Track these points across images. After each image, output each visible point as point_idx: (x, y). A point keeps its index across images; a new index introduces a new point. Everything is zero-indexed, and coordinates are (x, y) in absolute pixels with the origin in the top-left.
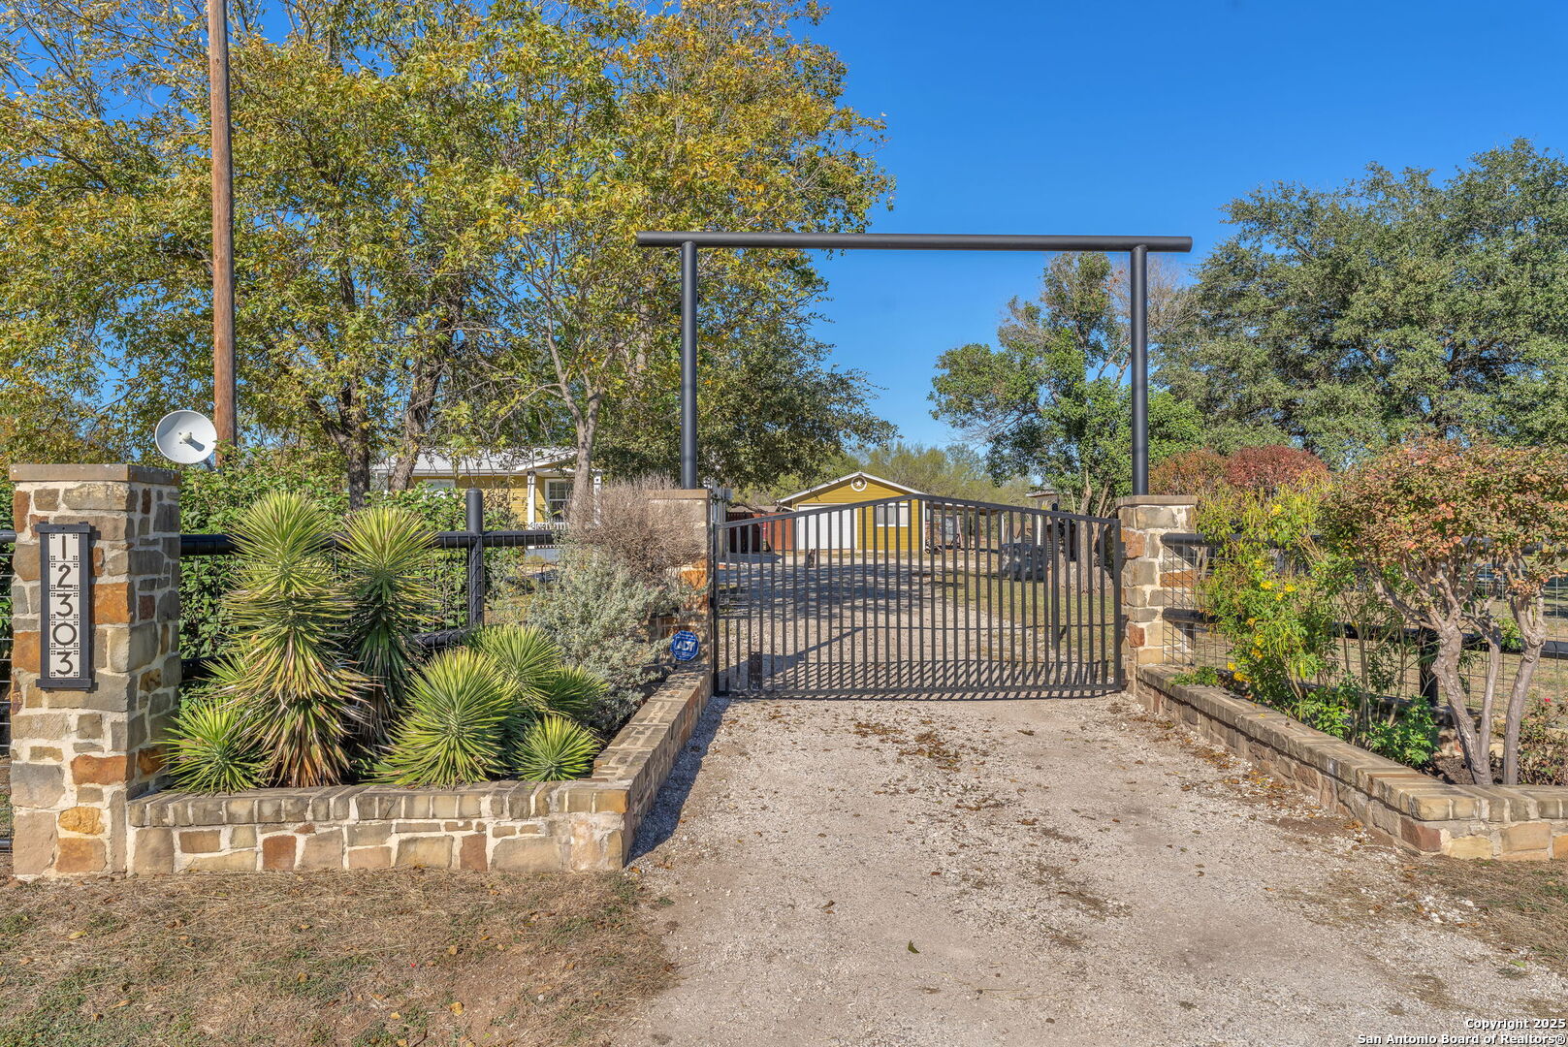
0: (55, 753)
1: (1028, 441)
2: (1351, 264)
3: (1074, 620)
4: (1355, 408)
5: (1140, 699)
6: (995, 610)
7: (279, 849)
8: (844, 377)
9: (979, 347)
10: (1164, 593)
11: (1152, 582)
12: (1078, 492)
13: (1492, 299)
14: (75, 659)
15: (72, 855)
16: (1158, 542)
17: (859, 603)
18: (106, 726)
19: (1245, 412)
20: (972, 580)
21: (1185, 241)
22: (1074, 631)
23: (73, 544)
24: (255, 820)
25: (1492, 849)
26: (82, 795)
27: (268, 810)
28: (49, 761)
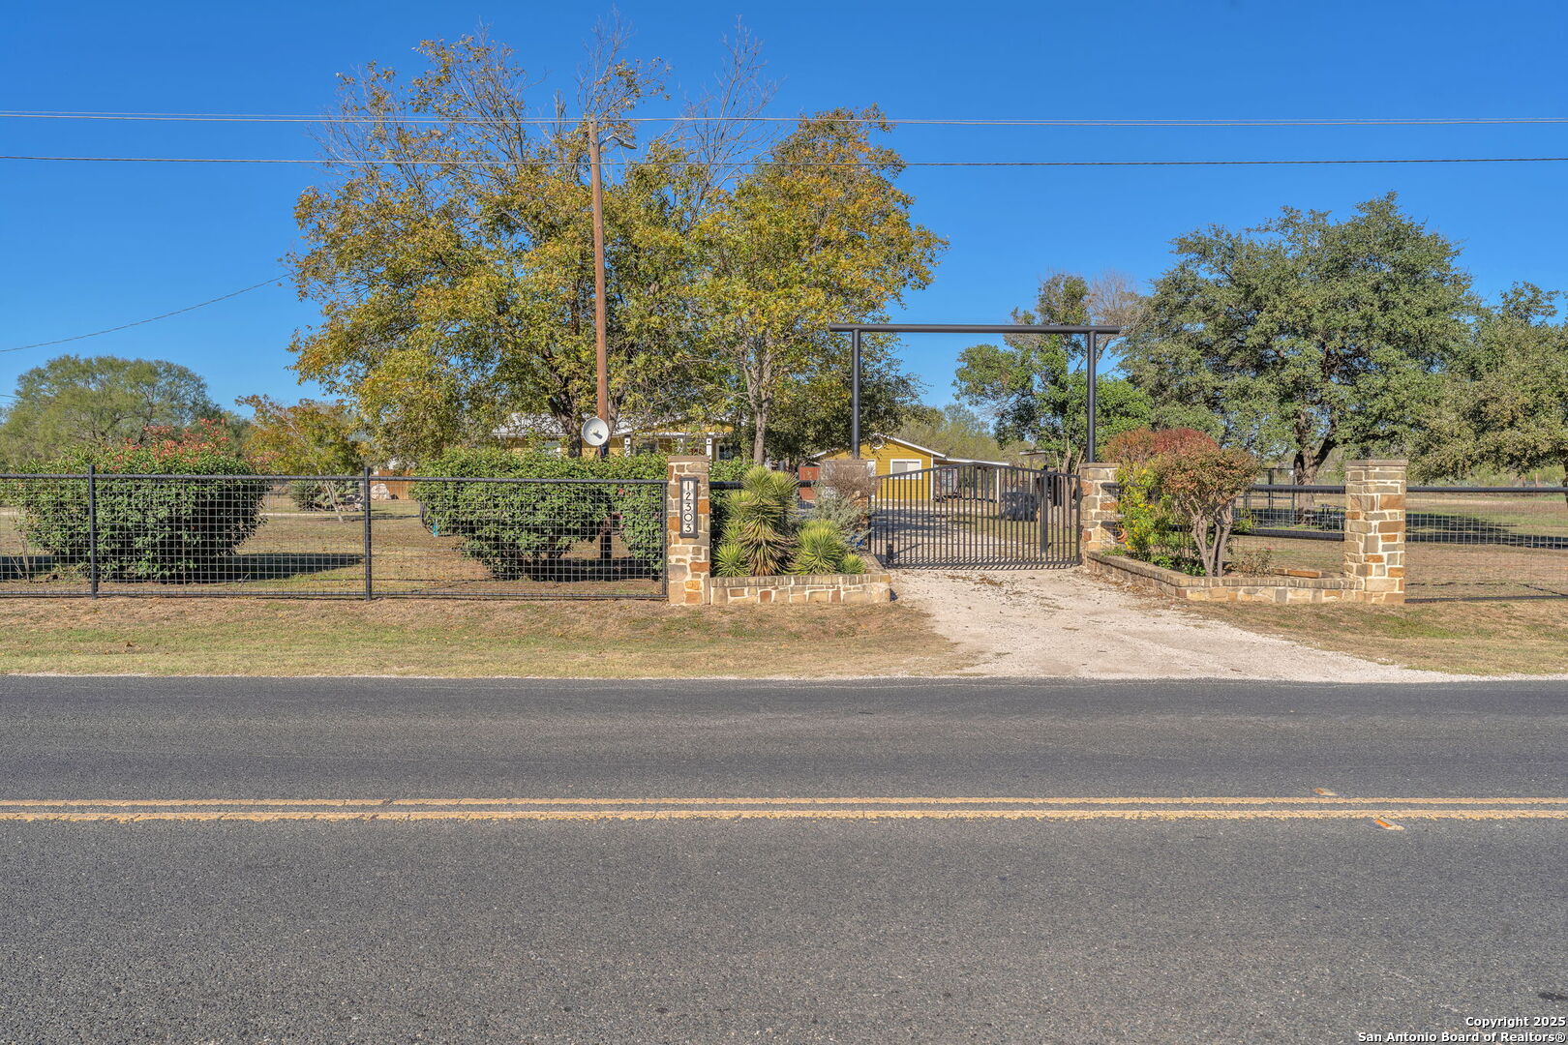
0: (684, 561)
1: (1025, 416)
2: (1258, 293)
3: (1055, 540)
4: (1260, 393)
5: (1089, 567)
6: (1003, 536)
7: (765, 595)
8: (905, 378)
9: (990, 348)
10: (1102, 513)
11: (1096, 508)
12: (1061, 454)
13: (1354, 319)
14: (692, 526)
15: (691, 597)
16: (1099, 487)
17: (908, 531)
18: (702, 551)
19: (1184, 397)
20: (979, 520)
21: (1116, 329)
22: (1055, 545)
23: (691, 484)
24: (758, 585)
25: (1205, 597)
26: (693, 576)
27: (762, 581)
28: (682, 564)
